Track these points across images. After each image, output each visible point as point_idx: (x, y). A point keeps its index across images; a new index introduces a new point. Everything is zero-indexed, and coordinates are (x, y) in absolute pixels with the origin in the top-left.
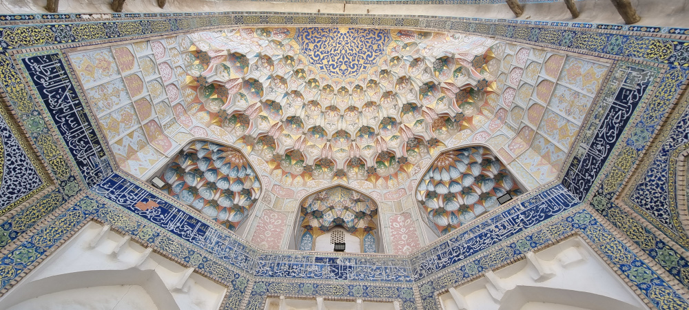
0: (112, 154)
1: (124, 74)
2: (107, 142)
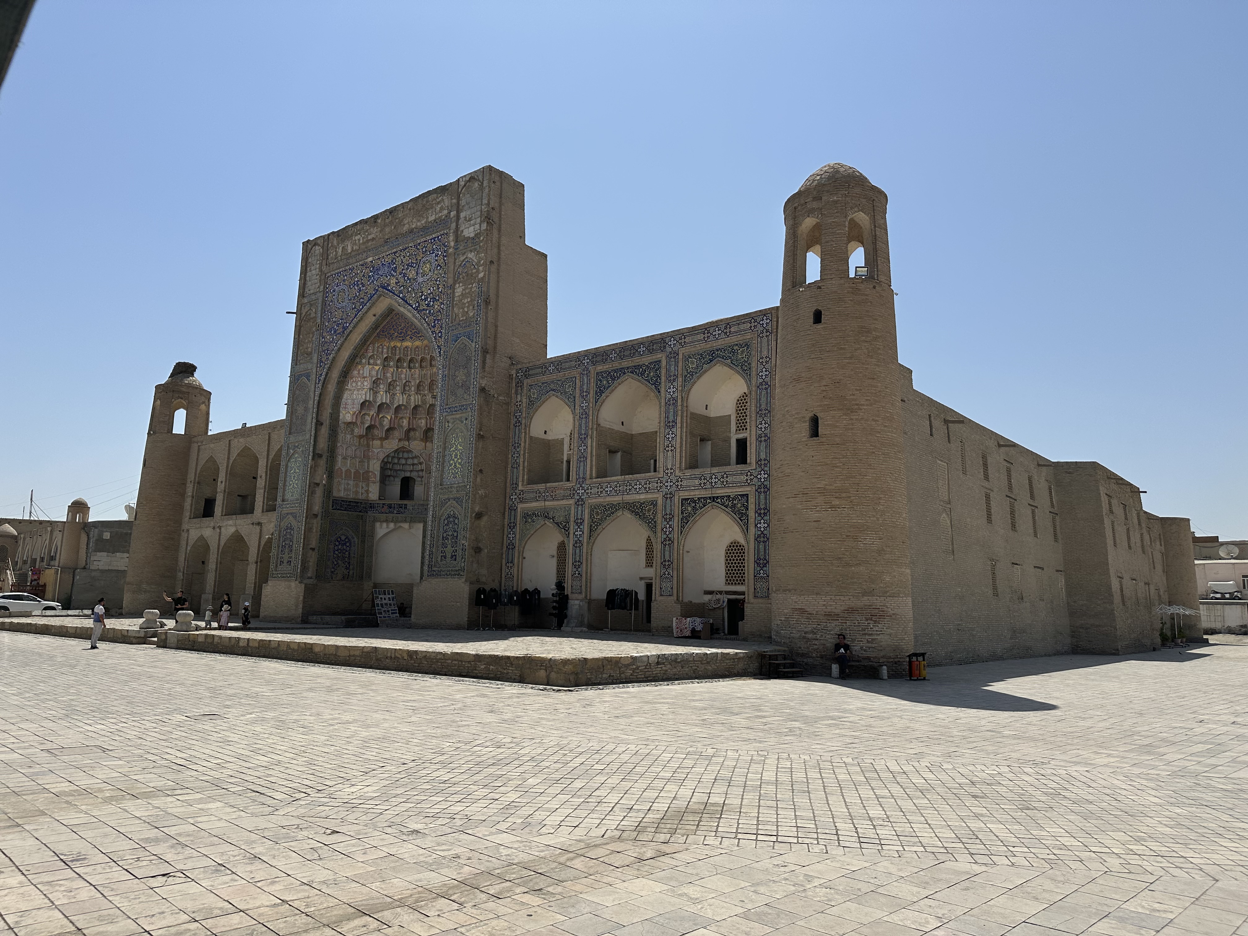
0: (363, 500)
1: (344, 478)
2: (360, 499)
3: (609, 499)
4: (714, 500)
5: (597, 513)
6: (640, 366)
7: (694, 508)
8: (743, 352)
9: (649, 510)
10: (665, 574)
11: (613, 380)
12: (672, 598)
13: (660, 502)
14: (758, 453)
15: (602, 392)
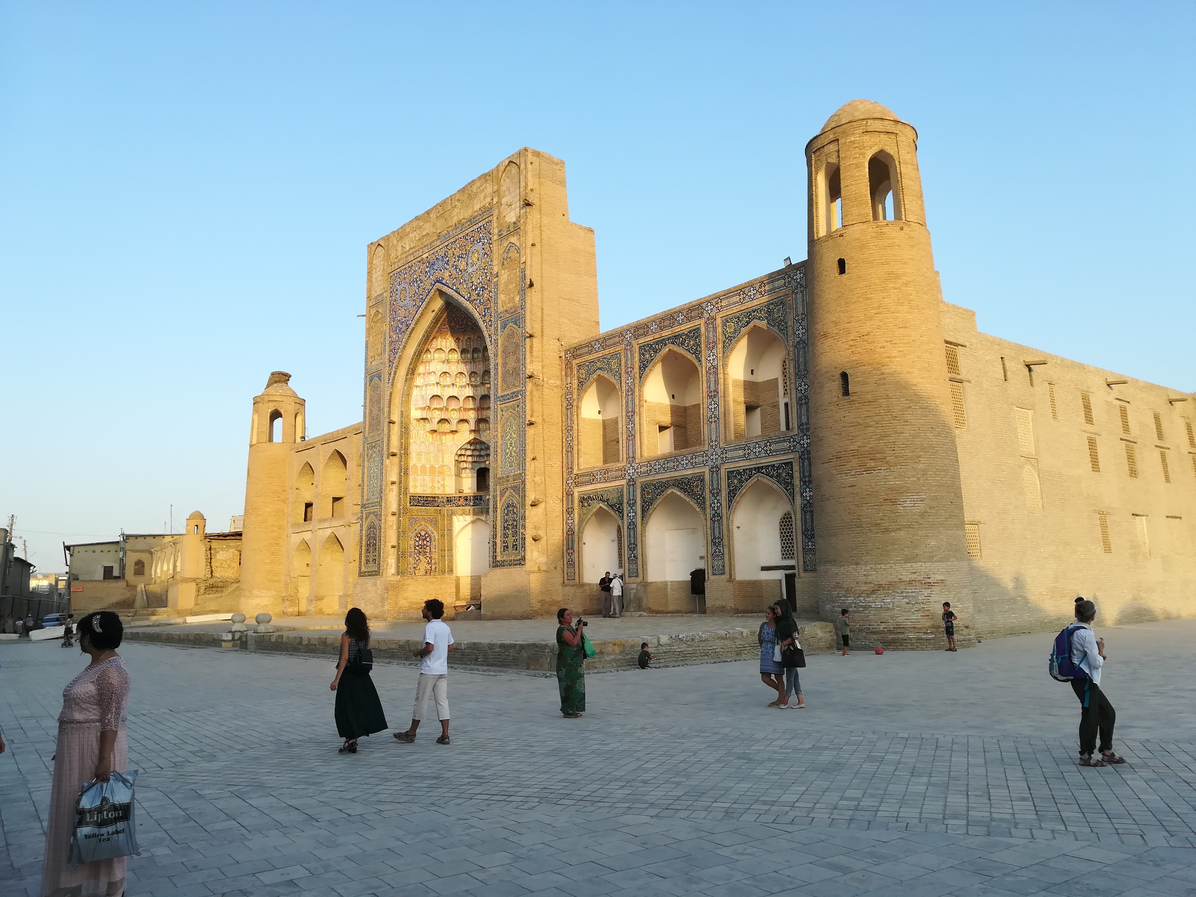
0: (440, 494)
1: (419, 474)
2: (437, 494)
3: (658, 477)
4: (759, 471)
5: (648, 493)
6: (680, 336)
7: (740, 481)
8: (779, 310)
9: (697, 486)
10: (716, 552)
11: (656, 352)
12: (723, 577)
13: (707, 477)
14: (799, 417)
15: (645, 367)
